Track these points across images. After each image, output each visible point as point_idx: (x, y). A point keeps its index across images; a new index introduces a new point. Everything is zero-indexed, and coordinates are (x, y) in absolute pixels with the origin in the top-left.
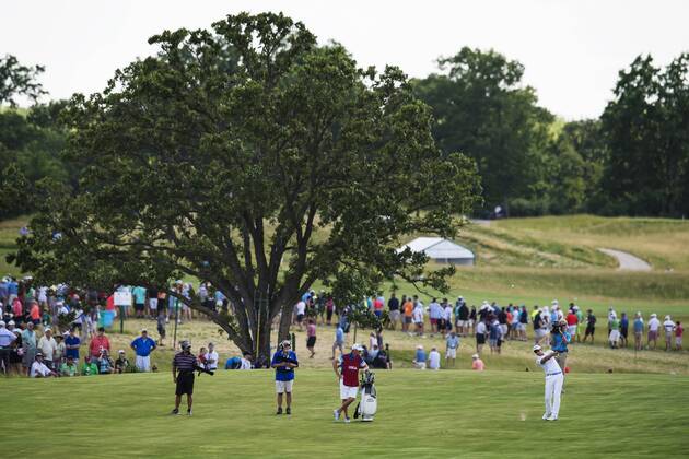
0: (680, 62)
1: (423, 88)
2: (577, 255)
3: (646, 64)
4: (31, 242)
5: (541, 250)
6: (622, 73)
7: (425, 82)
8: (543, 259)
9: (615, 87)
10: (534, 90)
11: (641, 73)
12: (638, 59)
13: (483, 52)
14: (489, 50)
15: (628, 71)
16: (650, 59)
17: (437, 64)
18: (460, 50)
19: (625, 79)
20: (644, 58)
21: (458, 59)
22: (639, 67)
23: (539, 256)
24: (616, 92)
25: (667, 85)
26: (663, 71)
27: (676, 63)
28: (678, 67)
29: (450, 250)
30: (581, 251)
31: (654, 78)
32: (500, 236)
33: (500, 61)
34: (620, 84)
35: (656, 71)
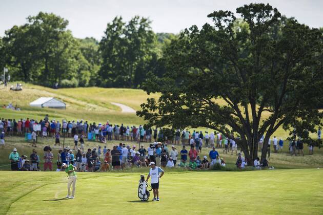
0: (134, 19)
1: (23, 30)
2: (103, 105)
3: (119, 21)
4: (147, 106)
5: (88, 103)
6: (108, 25)
7: (23, 27)
8: (91, 107)
9: (105, 31)
10: (71, 32)
11: (117, 25)
12: (116, 18)
13: (48, 14)
14: (50, 13)
15: (111, 24)
16: (121, 18)
17: (28, 20)
18: (38, 14)
19: (110, 27)
20: (118, 18)
21: (38, 18)
22: (116, 22)
23: (88, 106)
24: (106, 33)
25: (129, 30)
26: (127, 24)
27: (133, 21)
28: (134, 22)
29: (55, 103)
30: (104, 103)
31: (123, 27)
32: (70, 97)
33: (58, 19)
34: (108, 30)
35: (124, 24)
